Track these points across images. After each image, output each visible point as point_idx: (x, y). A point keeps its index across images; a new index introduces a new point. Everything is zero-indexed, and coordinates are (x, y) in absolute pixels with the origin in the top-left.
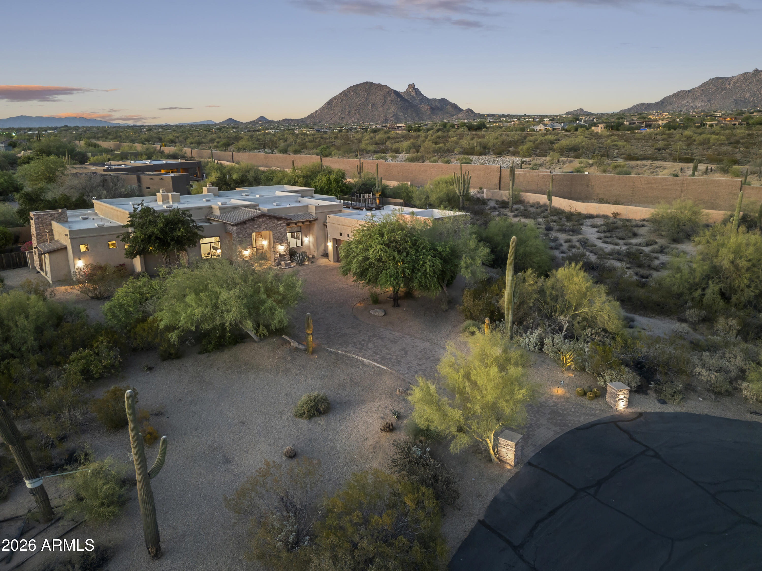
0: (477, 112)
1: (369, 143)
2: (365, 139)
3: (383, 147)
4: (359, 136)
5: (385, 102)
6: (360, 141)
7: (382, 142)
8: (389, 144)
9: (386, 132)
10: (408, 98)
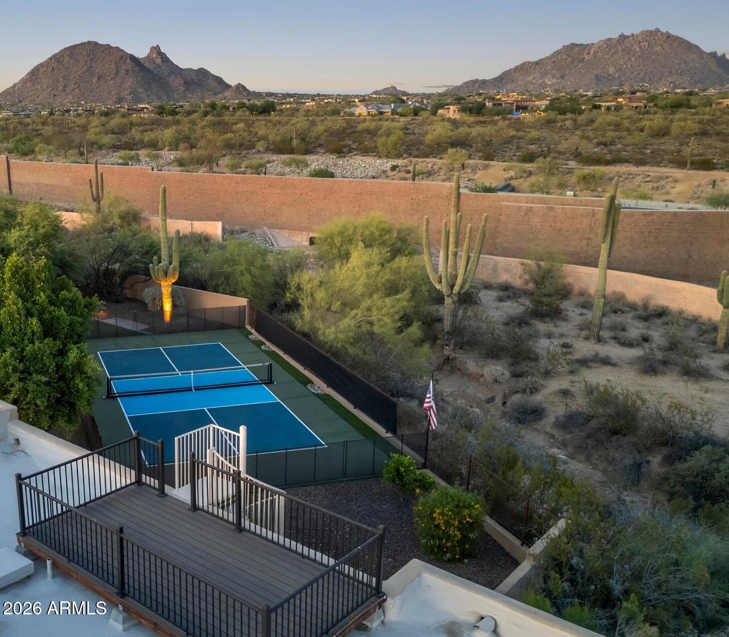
0: (251, 90)
1: (100, 133)
2: (93, 125)
3: (124, 138)
4: (82, 121)
5: (117, 73)
6: (85, 128)
7: (121, 131)
8: (135, 133)
9: (124, 116)
10: (151, 66)
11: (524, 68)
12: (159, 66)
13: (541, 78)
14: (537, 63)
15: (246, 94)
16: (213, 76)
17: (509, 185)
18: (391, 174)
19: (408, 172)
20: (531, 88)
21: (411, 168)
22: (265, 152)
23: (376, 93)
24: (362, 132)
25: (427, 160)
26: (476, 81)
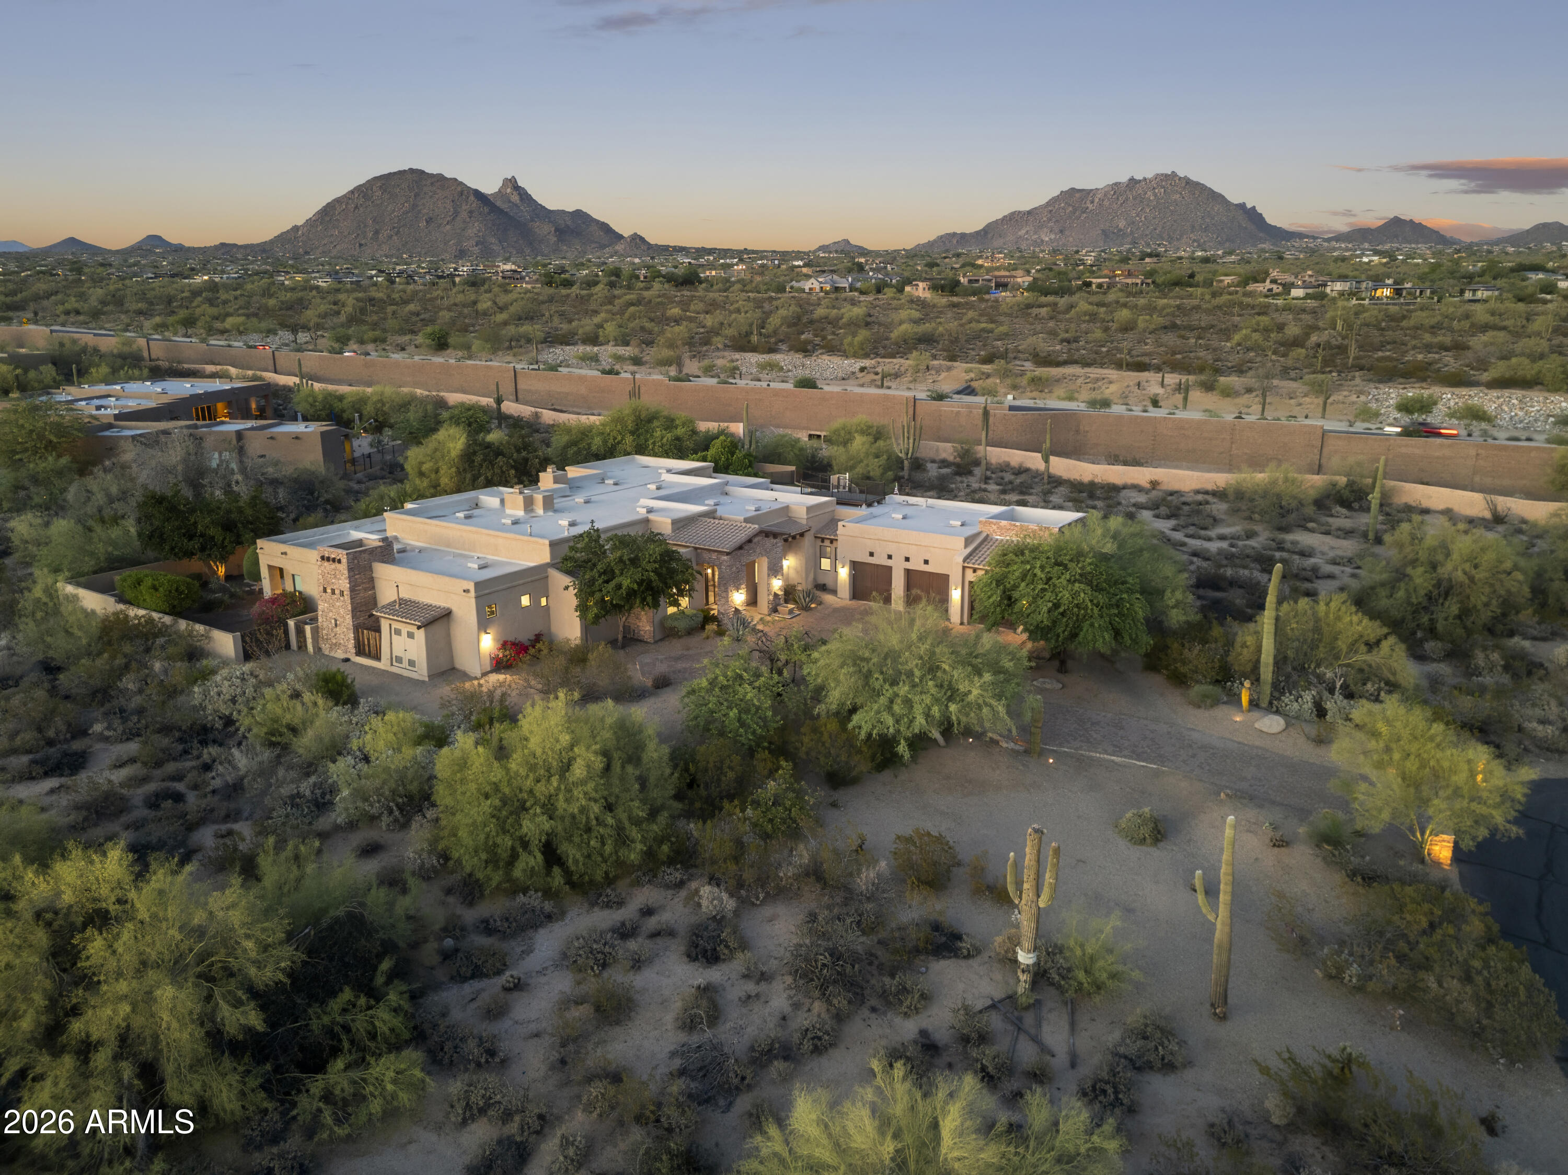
5: (456, 215)
10: (504, 206)
11: (1014, 219)
12: (516, 205)
13: (1035, 233)
14: (1029, 213)
15: (644, 247)
16: (597, 222)
17: (969, 387)
18: (860, 375)
19: (877, 374)
20: (1023, 246)
21: (879, 370)
22: (724, 350)
23: (823, 248)
24: (820, 320)
25: (894, 360)
26: (954, 234)
